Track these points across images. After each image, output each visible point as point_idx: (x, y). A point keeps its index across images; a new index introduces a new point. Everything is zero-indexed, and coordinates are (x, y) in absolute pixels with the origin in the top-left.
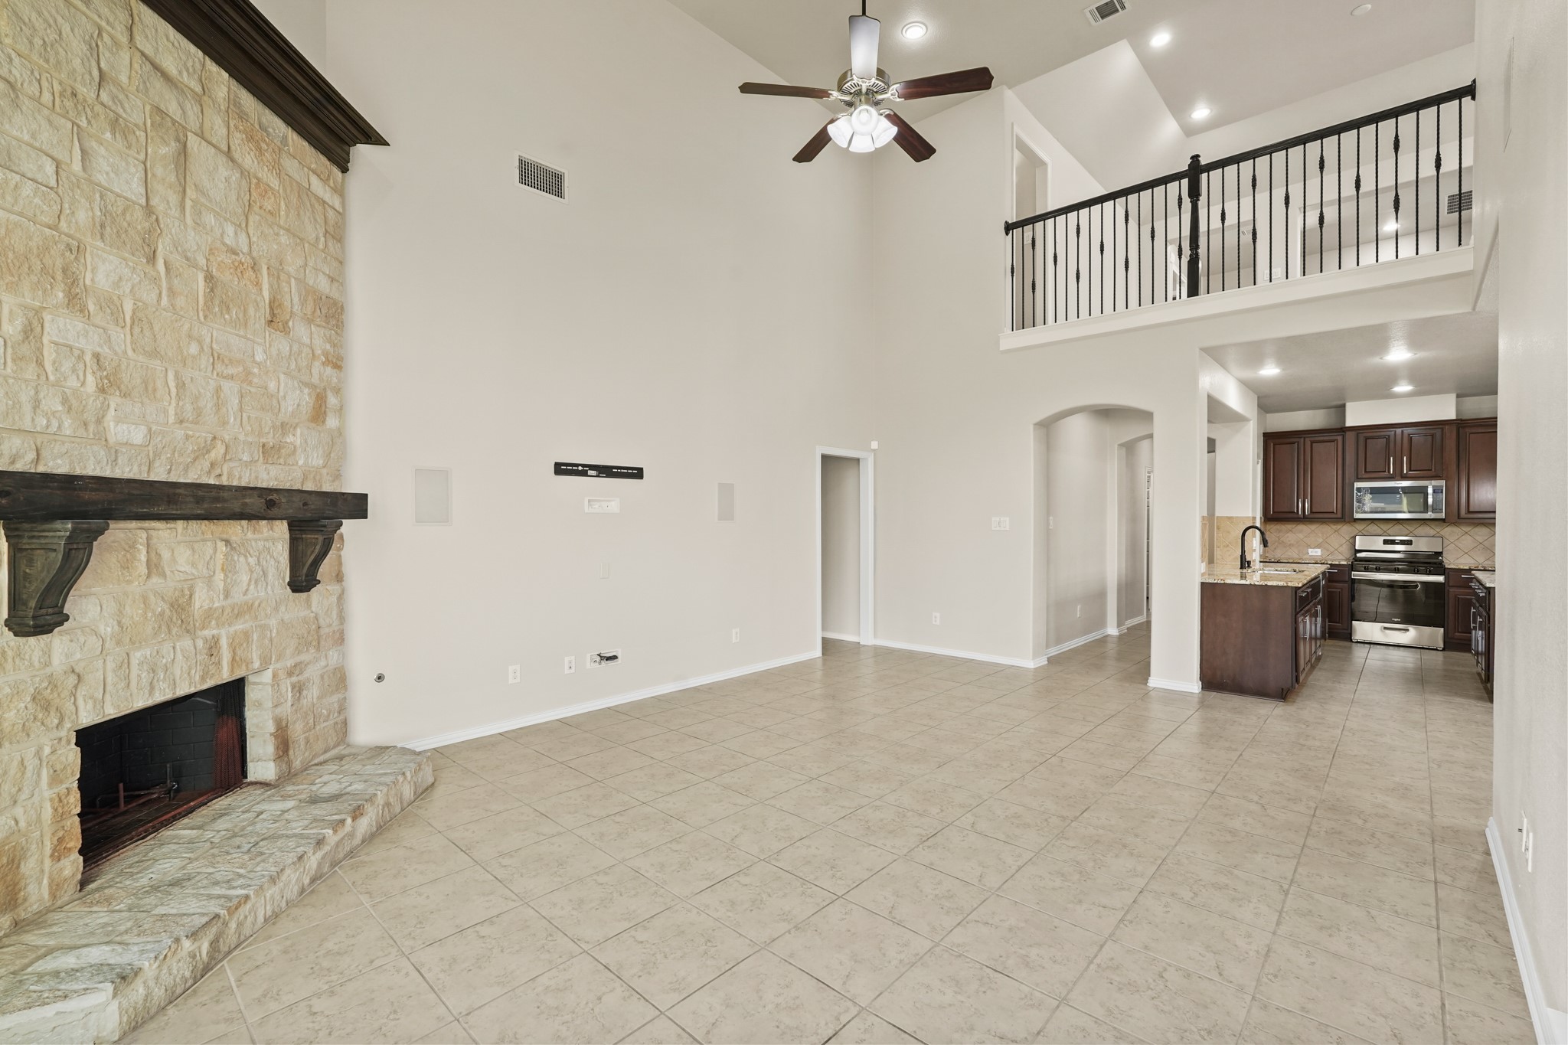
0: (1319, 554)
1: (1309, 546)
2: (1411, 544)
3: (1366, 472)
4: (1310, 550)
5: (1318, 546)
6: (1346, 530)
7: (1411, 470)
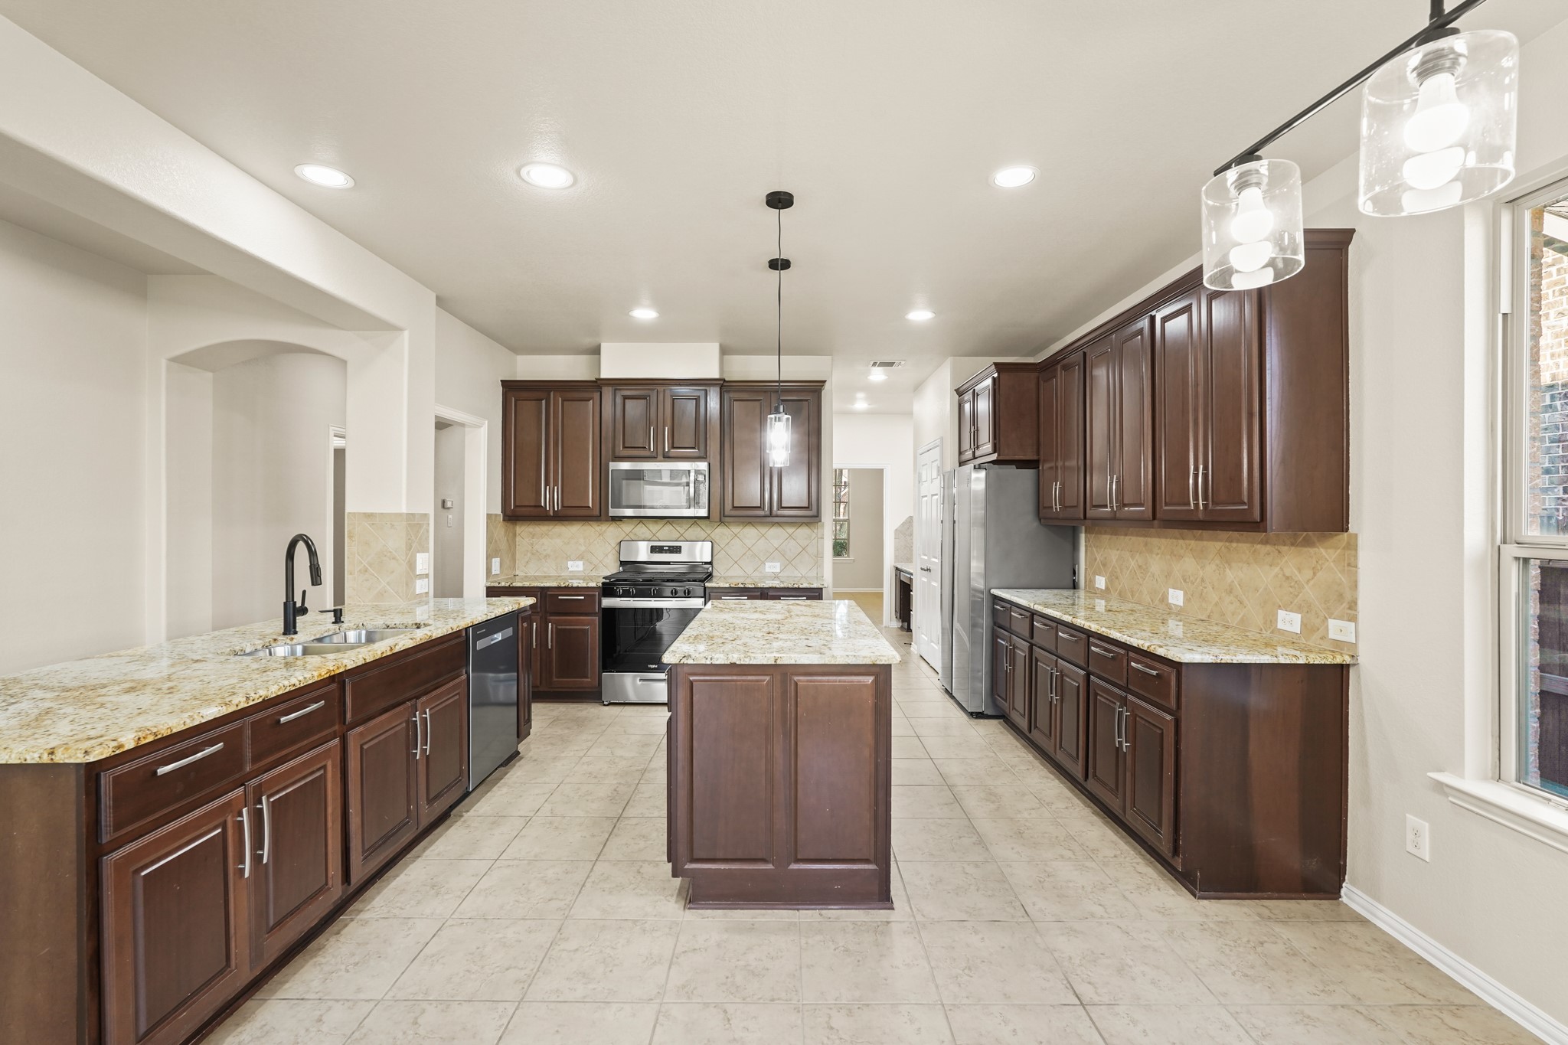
0: (581, 568)
1: (568, 558)
2: (680, 552)
3: (624, 447)
4: (570, 563)
5: (580, 558)
6: (611, 533)
7: (673, 448)
